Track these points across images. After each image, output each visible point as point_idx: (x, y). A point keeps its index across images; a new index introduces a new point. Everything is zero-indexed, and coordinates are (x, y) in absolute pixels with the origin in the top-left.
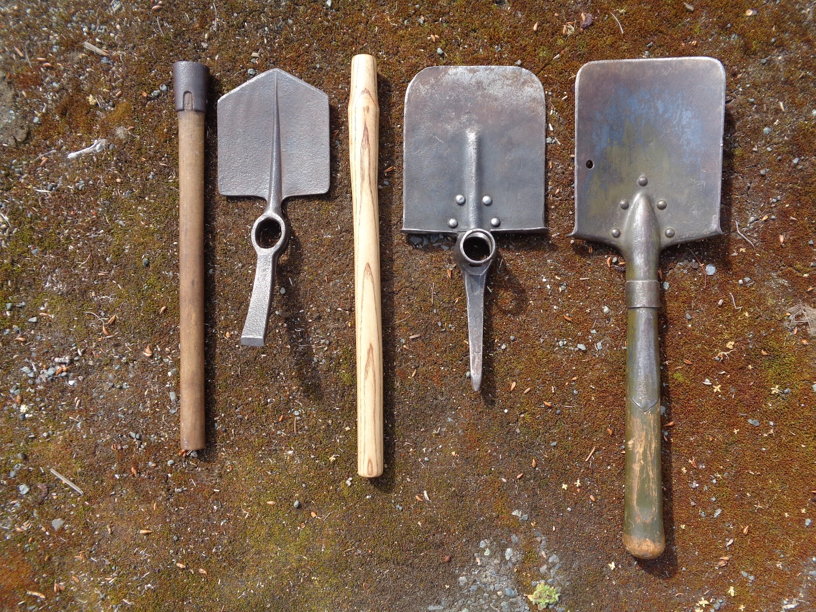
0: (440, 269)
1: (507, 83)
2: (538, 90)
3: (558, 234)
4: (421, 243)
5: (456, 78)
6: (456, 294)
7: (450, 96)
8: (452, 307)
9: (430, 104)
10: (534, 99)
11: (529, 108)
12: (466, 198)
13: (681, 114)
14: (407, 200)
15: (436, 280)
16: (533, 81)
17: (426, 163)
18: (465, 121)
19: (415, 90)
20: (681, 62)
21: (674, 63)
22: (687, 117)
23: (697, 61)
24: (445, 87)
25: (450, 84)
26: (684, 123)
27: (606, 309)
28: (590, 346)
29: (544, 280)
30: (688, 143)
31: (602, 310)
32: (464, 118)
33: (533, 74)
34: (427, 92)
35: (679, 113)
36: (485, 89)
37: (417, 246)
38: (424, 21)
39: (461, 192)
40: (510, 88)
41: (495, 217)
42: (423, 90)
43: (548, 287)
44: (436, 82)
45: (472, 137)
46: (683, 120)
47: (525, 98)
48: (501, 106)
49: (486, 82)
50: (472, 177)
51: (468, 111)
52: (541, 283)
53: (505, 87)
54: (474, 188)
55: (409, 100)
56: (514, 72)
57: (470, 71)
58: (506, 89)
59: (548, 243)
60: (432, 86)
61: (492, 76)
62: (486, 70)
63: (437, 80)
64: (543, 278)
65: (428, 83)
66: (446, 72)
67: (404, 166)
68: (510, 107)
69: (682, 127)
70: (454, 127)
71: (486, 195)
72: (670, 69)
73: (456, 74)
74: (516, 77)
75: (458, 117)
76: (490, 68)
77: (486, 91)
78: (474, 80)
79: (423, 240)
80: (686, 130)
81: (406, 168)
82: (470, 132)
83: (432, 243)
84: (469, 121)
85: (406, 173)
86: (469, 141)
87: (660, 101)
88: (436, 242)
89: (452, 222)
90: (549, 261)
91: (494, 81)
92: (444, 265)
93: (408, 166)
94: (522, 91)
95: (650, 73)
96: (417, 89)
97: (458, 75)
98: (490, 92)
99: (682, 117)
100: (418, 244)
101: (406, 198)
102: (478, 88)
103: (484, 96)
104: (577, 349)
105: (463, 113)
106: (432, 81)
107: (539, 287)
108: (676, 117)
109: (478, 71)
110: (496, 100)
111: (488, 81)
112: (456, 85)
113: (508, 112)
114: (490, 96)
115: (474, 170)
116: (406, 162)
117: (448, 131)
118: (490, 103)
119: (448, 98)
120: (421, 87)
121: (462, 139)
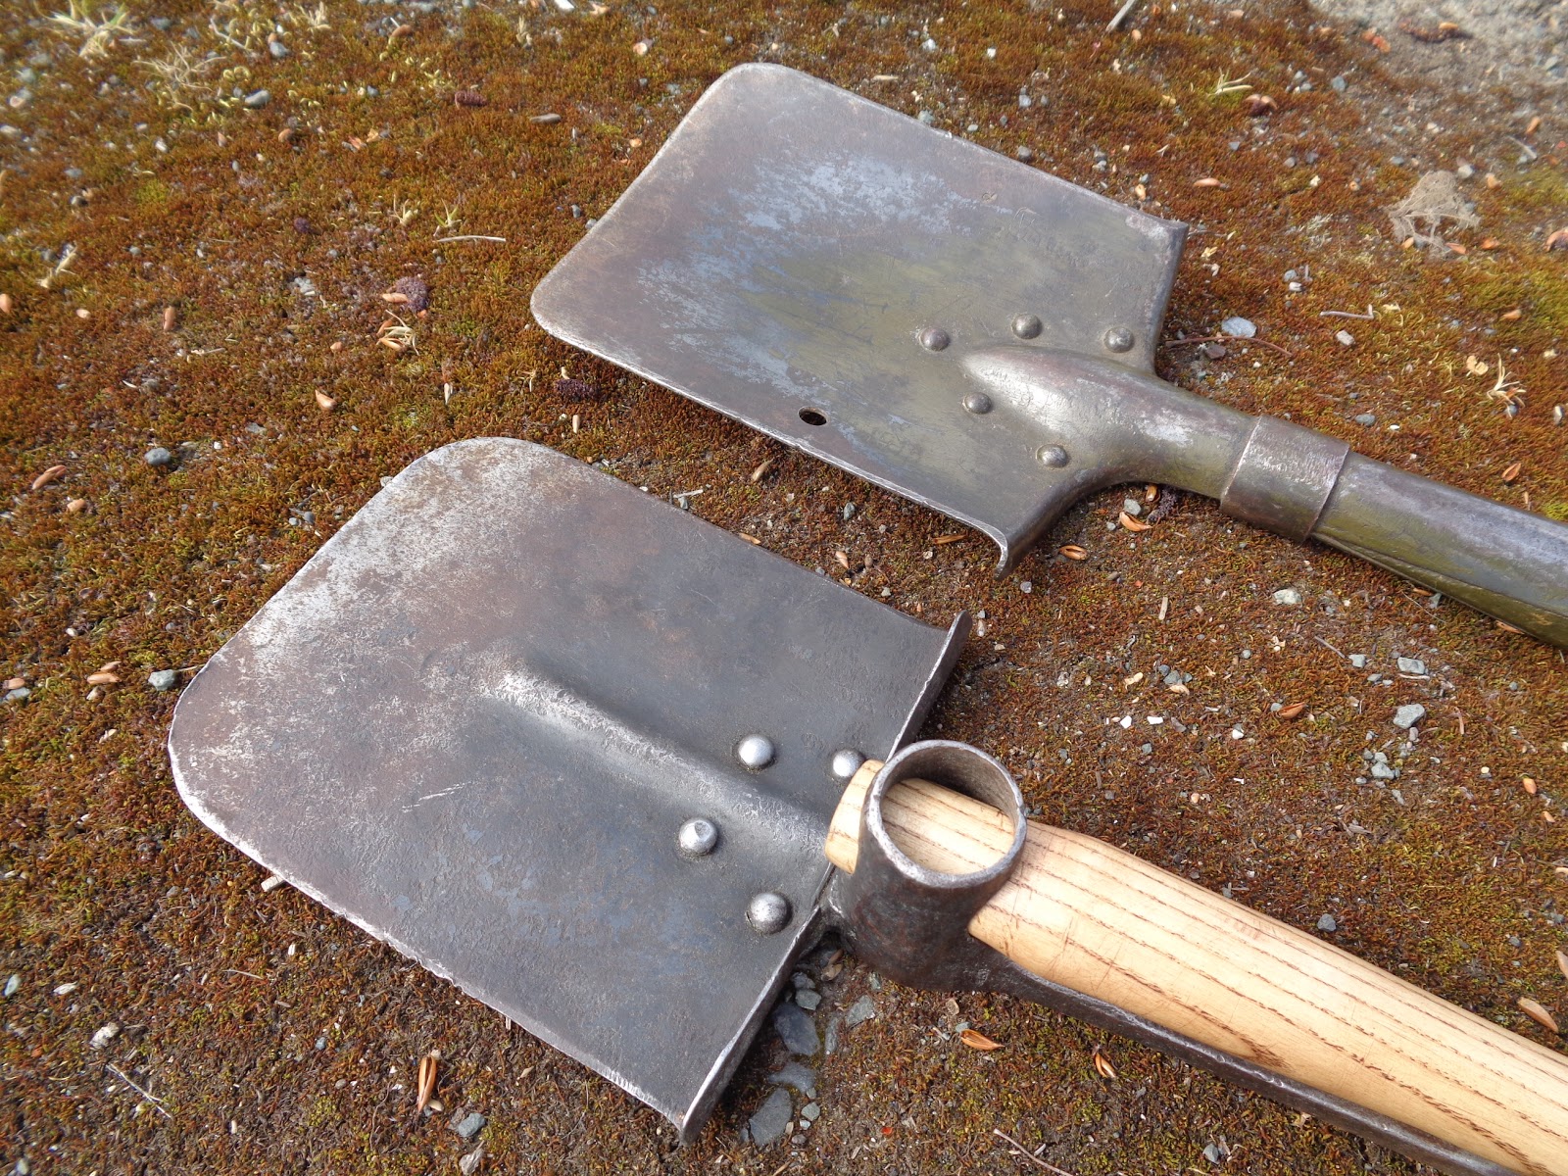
0: (942, 1076)
1: (433, 511)
2: (516, 451)
3: (982, 614)
4: (797, 1100)
5: (291, 633)
6: (1074, 1057)
7: (333, 680)
8: (1127, 1104)
9: (303, 755)
10: (535, 475)
11: (549, 498)
12: (708, 814)
13: (812, 188)
14: (577, 1040)
15: (986, 1117)
16: (482, 452)
17: (488, 881)
18: (444, 681)
19: (210, 782)
20: (685, 135)
21: (677, 150)
22: (829, 179)
23: (707, 105)
24: (290, 678)
25: (292, 661)
26: (839, 190)
27: (1288, 597)
28: (1407, 691)
29: (1126, 722)
30: (899, 204)
31: (1288, 609)
32: (436, 679)
33: (463, 443)
34: (254, 743)
35: (806, 190)
36: (399, 575)
37: (804, 1124)
38: (30, 684)
39: (676, 819)
40: (452, 512)
41: (831, 757)
42: (235, 751)
43: (1153, 720)
44: (250, 695)
45: (515, 688)
46: (829, 191)
47: (513, 494)
48: (486, 560)
49: (380, 562)
50: (648, 755)
51: (421, 657)
52: (1135, 738)
53: (437, 523)
54: (690, 767)
55: (225, 816)
56: (417, 481)
57: (309, 582)
58: (446, 524)
59: (1001, 656)
60: (250, 714)
61: (378, 539)
62: (345, 542)
63: (249, 690)
64: (1116, 725)
65: (230, 723)
66: (249, 652)
67: (441, 972)
68: (506, 541)
69: (847, 198)
70: (441, 721)
71: (737, 745)
72: (685, 161)
73: (280, 626)
74: (437, 484)
75: (417, 694)
76: (350, 532)
77: (407, 576)
78: (342, 589)
79: (789, 1087)
80: (860, 194)
81: (452, 968)
82: (492, 685)
83: (819, 1056)
84: (456, 667)
85: (472, 978)
86: (520, 701)
87: (749, 216)
88: (822, 1035)
89: (763, 910)
90: (1062, 682)
91: (394, 540)
92: (933, 1051)
93: (450, 959)
94: (488, 490)
95: (662, 202)
96: (217, 769)
97: (289, 621)
98: (418, 567)
99: (822, 189)
100: (795, 1118)
101: (564, 1035)
102: (379, 590)
103: (419, 587)
104: (1413, 732)
105: (417, 675)
106: (236, 705)
107: (1147, 748)
108: (812, 202)
109: (328, 563)
110: (454, 565)
111: (382, 554)
112: (315, 649)
113: (517, 554)
114: (430, 574)
115: (628, 737)
116: (435, 955)
117: (435, 750)
118: (452, 584)
119: (331, 691)
120: (219, 751)
121: (498, 722)
